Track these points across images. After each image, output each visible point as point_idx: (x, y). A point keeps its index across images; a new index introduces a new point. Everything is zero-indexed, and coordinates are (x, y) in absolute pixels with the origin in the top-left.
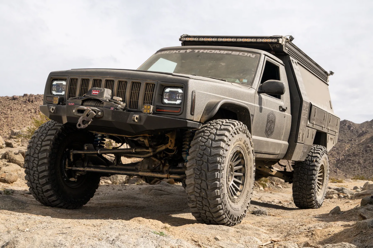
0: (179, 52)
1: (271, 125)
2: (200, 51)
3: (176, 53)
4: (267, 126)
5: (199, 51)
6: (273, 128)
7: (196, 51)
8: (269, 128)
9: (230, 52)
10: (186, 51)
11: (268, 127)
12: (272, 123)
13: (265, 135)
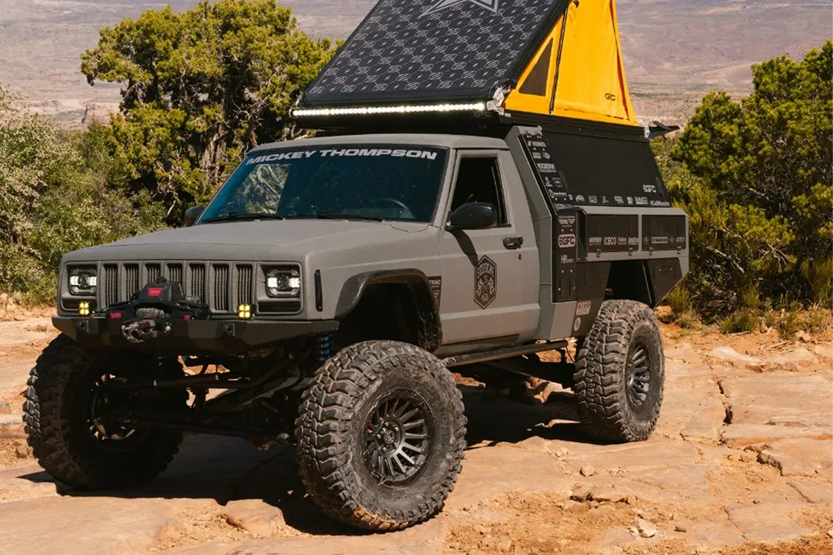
0: (290, 156)
1: (485, 284)
2: (331, 153)
3: (284, 159)
4: (477, 288)
5: (329, 153)
6: (491, 287)
7: (324, 153)
8: (482, 291)
9: (389, 152)
10: (304, 155)
11: (480, 288)
12: (489, 279)
13: (477, 305)
